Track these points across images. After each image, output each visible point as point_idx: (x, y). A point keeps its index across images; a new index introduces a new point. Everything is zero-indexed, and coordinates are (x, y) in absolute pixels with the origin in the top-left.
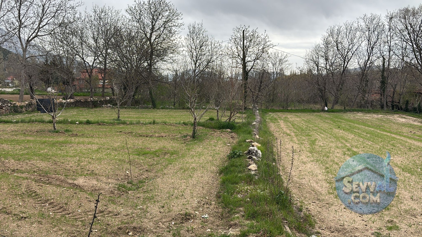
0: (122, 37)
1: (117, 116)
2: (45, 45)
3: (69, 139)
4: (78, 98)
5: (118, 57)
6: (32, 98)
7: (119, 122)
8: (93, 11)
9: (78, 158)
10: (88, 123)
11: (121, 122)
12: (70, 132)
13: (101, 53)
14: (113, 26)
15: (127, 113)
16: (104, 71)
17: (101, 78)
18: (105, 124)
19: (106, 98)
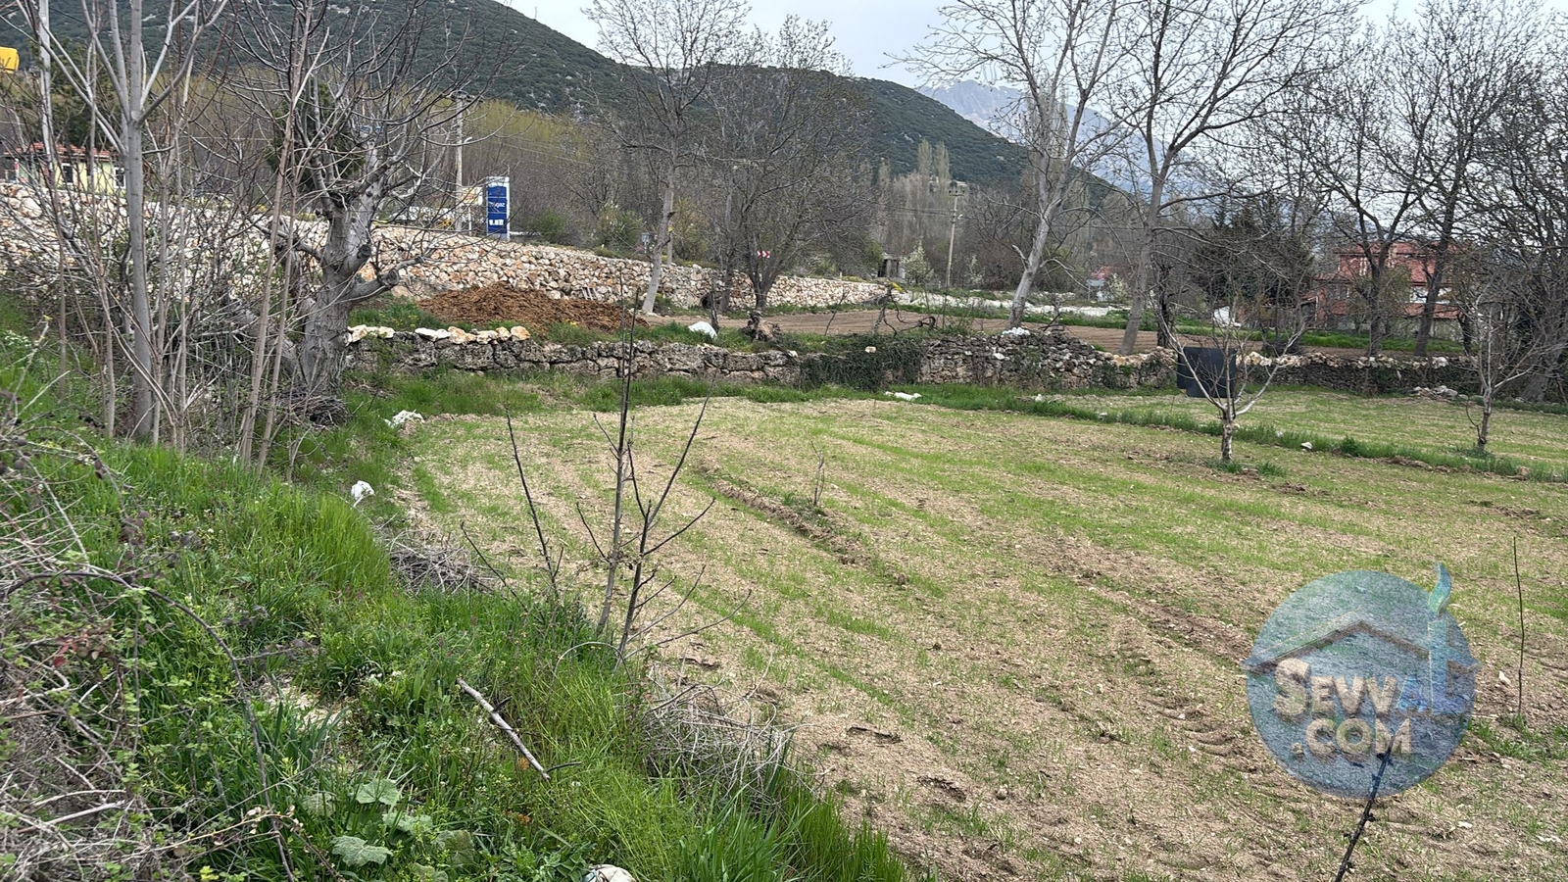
0: (1538, 107)
1: (1474, 436)
2: (1225, 159)
3: (1272, 500)
4: (1317, 354)
5: (1508, 192)
6: (1163, 340)
7: (1480, 460)
8: (1425, 10)
9: (1298, 577)
10: (1350, 449)
11: (1491, 465)
12: (1278, 474)
13: (1437, 177)
14: (1505, 63)
15: (1522, 429)
16: (1438, 252)
17: (1422, 278)
18: (1420, 463)
19: (1431, 360)
